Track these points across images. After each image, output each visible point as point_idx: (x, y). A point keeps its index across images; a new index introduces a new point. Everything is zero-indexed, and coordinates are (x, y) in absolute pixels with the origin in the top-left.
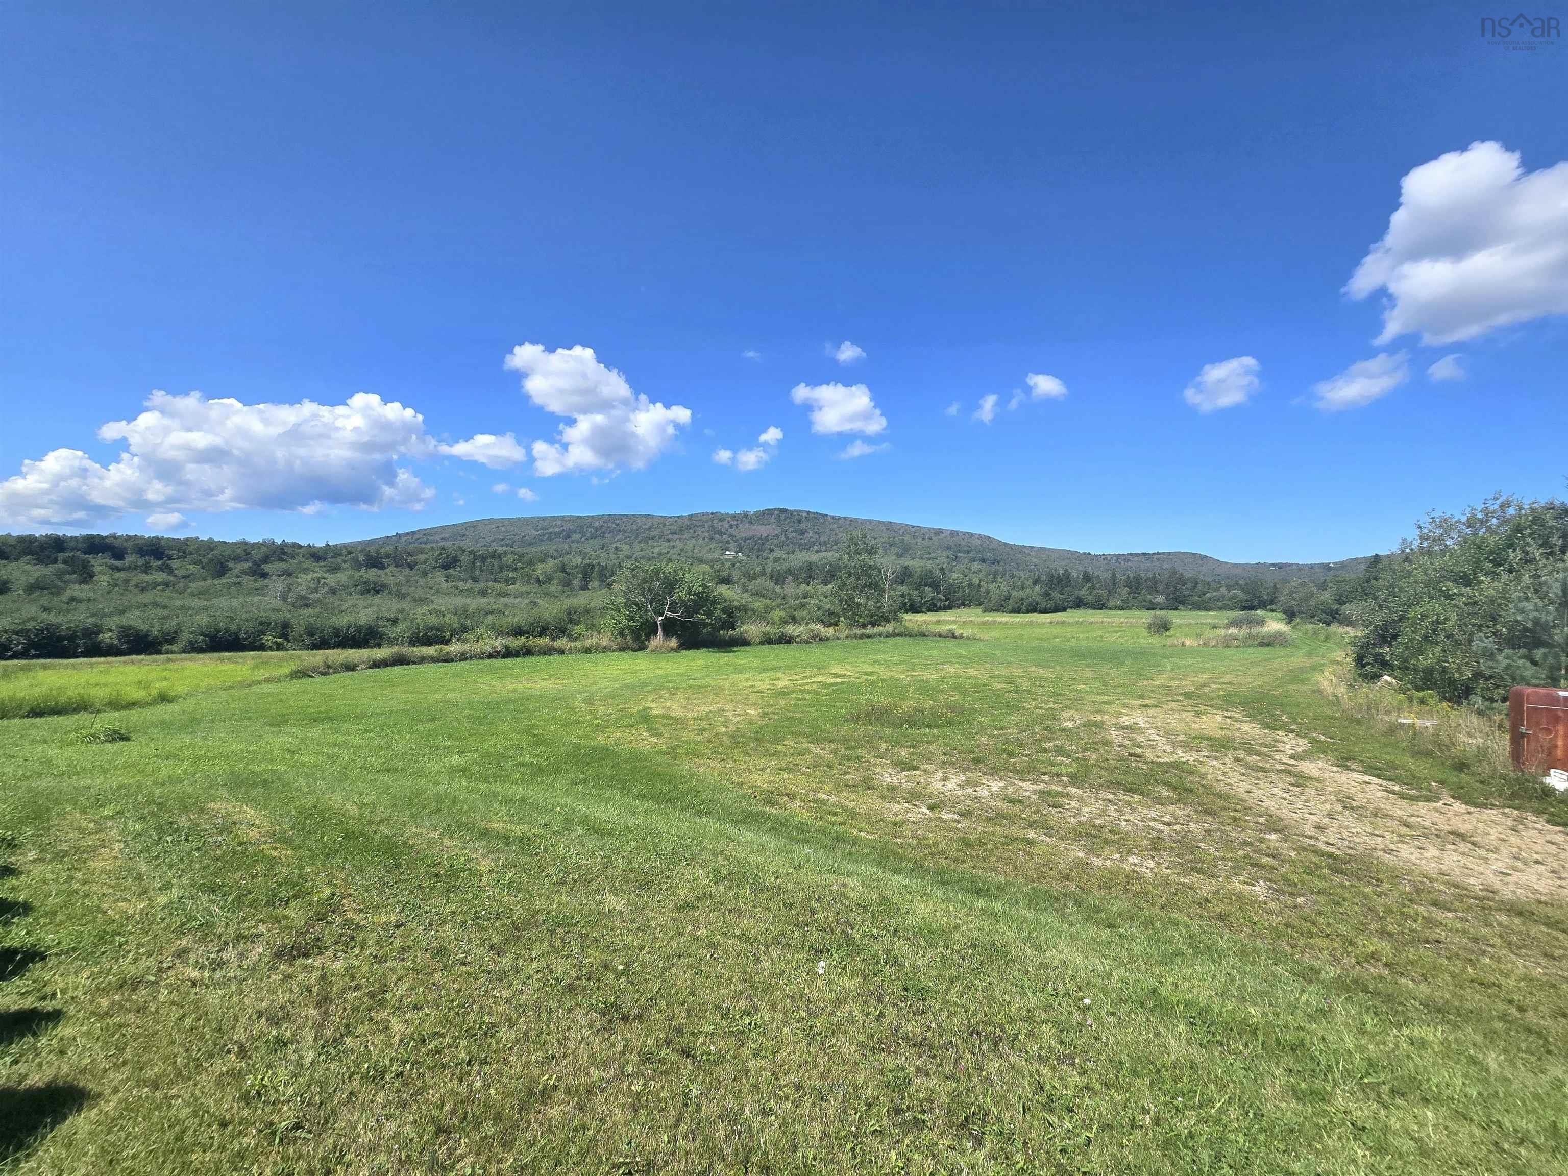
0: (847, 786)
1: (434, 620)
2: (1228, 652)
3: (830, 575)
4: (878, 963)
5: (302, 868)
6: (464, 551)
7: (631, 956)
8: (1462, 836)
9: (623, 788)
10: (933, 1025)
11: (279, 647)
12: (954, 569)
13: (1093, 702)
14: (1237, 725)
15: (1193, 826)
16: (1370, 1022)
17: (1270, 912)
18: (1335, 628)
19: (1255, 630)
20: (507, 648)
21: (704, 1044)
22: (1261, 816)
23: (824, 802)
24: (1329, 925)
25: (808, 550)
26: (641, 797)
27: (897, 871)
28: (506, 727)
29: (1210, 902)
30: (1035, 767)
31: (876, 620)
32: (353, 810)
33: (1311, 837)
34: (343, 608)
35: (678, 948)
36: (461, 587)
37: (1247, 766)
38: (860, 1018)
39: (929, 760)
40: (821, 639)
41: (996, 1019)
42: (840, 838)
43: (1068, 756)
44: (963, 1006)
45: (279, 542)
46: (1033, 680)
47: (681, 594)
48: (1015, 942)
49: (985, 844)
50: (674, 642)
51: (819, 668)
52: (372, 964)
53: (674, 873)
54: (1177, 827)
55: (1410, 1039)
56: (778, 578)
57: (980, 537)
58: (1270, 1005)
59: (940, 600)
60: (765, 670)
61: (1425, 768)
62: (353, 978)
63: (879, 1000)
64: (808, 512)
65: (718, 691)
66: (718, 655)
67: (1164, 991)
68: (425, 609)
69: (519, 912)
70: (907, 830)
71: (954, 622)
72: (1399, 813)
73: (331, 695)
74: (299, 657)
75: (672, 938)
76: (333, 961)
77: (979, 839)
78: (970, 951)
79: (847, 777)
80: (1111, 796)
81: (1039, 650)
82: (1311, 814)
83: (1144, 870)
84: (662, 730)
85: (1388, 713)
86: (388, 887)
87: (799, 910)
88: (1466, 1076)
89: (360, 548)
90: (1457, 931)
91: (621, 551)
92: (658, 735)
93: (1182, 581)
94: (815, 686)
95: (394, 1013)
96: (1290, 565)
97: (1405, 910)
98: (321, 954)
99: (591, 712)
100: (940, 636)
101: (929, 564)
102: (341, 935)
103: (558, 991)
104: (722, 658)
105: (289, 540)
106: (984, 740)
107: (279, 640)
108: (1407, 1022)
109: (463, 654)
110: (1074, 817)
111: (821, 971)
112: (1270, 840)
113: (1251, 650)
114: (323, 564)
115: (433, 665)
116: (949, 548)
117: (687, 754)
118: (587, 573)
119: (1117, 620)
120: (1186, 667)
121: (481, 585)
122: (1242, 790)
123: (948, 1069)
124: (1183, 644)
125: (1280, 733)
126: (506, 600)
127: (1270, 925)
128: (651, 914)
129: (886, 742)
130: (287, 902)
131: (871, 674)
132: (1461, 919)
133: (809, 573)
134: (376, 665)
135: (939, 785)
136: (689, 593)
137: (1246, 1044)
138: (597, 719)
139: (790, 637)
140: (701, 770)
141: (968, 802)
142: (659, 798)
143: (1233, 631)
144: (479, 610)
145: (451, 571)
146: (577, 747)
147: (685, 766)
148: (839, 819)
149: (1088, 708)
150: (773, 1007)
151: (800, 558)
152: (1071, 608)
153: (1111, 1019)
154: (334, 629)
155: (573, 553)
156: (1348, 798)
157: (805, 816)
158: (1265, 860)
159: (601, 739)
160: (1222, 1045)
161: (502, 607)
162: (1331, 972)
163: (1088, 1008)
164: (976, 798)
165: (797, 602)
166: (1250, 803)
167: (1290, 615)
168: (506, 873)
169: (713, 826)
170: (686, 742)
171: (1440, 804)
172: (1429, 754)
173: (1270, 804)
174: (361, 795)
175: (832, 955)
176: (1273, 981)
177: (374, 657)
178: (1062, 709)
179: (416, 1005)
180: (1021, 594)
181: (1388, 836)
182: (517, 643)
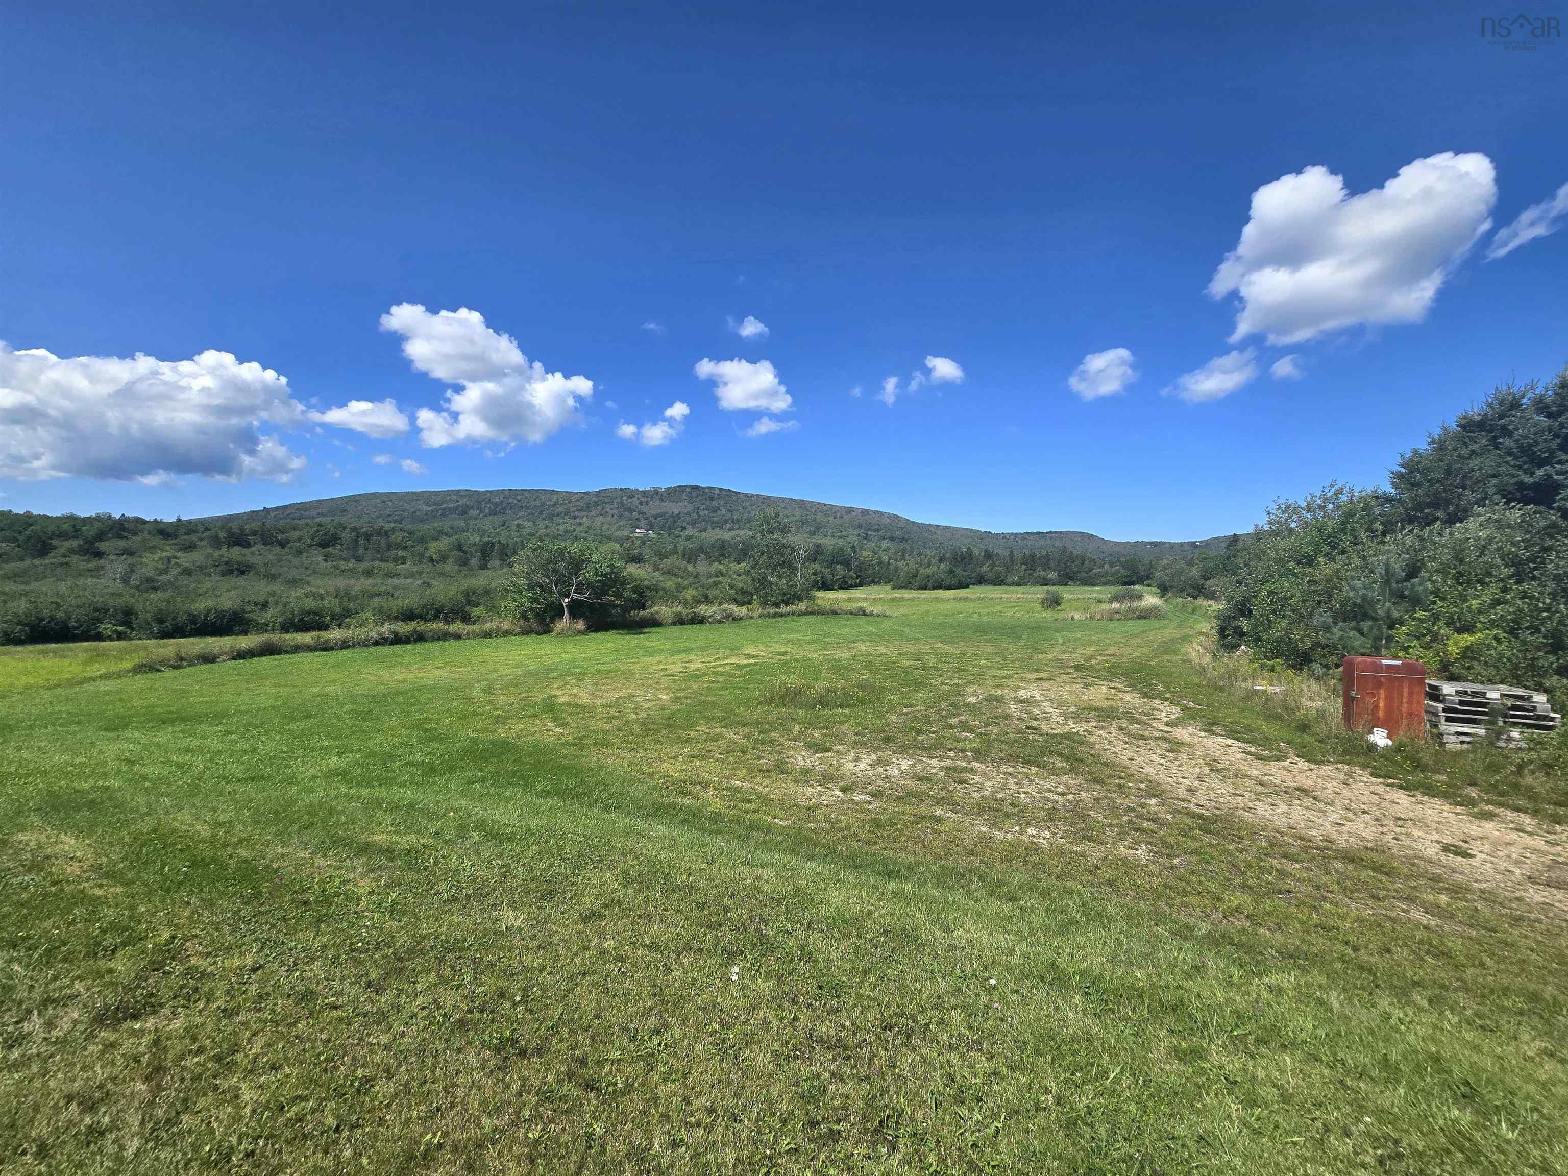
0: (760, 771)
1: (311, 604)
2: (1112, 625)
3: (743, 554)
4: (792, 961)
5: (132, 908)
6: (345, 528)
7: (531, 979)
8: (1305, 791)
9: (526, 785)
10: (848, 1024)
11: (120, 636)
12: (865, 547)
13: (994, 677)
14: (1120, 695)
15: (1083, 794)
16: (1236, 972)
17: (1151, 875)
18: (1201, 602)
19: (1136, 604)
20: (396, 634)
21: (610, 1072)
22: (1142, 782)
23: (737, 790)
24: (1200, 883)
25: (721, 528)
26: (546, 794)
27: (811, 858)
28: (394, 722)
29: (1100, 869)
30: (941, 744)
31: (789, 599)
32: (204, 831)
33: (1184, 800)
34: (200, 591)
35: (582, 965)
36: (343, 567)
37: (1128, 734)
38: (775, 1023)
39: (841, 741)
40: (734, 619)
41: (908, 1010)
42: (753, 827)
43: (972, 732)
44: (876, 999)
45: (117, 516)
46: (939, 656)
47: (588, 574)
48: (925, 924)
49: (895, 824)
50: (581, 625)
51: (732, 649)
52: (220, 1020)
53: (580, 878)
54: (1070, 797)
55: (1270, 987)
56: (690, 557)
57: (890, 516)
58: (1153, 966)
59: (852, 577)
60: (679, 652)
61: (1275, 731)
62: (194, 1039)
63: (794, 1001)
64: (721, 490)
65: (628, 676)
66: (628, 637)
67: (1062, 962)
68: (300, 592)
69: (402, 940)
70: (820, 814)
71: (865, 599)
72: (1255, 773)
73: (184, 692)
74: (145, 648)
75: (576, 954)
76: (170, 1020)
77: (890, 819)
78: (883, 939)
79: (761, 761)
80: (1011, 770)
81: (942, 626)
82: (1183, 778)
83: (1042, 841)
84: (569, 719)
85: (1245, 680)
86: (243, 922)
87: (712, 909)
88: (1315, 1017)
89: (219, 524)
90: (1304, 880)
91: (524, 528)
92: (564, 725)
93: (1071, 558)
94: (728, 668)
95: (245, 1077)
96: (1164, 543)
97: (1262, 864)
98: (154, 1012)
99: (490, 702)
100: (851, 613)
101: (841, 542)
102: (182, 988)
103: (446, 1029)
104: (632, 640)
105: (130, 514)
106: (894, 718)
107: (120, 629)
108: (1266, 972)
109: (344, 642)
110: (978, 791)
111: (735, 978)
112: (1150, 805)
113: (1131, 623)
114: (172, 542)
115: (310, 654)
116: (860, 526)
117: (595, 744)
118: (486, 552)
119: (1014, 596)
120: (1075, 640)
121: (366, 565)
122: (1125, 758)
123: (863, 1070)
124: (1072, 618)
125: (1156, 701)
126: (396, 581)
127: (1151, 887)
128: (554, 928)
129: (799, 724)
130: (114, 951)
131: (784, 654)
132: (1307, 869)
133: (722, 551)
134: (241, 655)
135: (850, 766)
136: (596, 574)
137: (1134, 1009)
138: (497, 709)
139: (703, 617)
140: (610, 761)
141: (880, 782)
142: (562, 794)
143: (1116, 605)
144: (364, 592)
145: (330, 549)
146: (475, 741)
147: (593, 758)
148: (753, 806)
149: (990, 682)
150: (684, 1023)
151: (713, 535)
152: (973, 584)
153: (1015, 997)
154: (190, 615)
155: (471, 530)
156: (1214, 761)
157: (718, 805)
158: (1146, 824)
159: (501, 732)
160: (1113, 1013)
161: (390, 589)
162: (1204, 928)
163: (994, 988)
164: (887, 777)
165: (711, 580)
166: (1132, 771)
167: (1164, 590)
168: (389, 894)
169: (623, 822)
170: (593, 731)
171: (1287, 763)
172: (1278, 717)
173: (1150, 770)
174: (215, 812)
175: (746, 957)
176: (1155, 942)
177: (238, 646)
178: (966, 685)
179: (274, 1064)
180: (928, 571)
181: (1247, 794)
182: (404, 628)
